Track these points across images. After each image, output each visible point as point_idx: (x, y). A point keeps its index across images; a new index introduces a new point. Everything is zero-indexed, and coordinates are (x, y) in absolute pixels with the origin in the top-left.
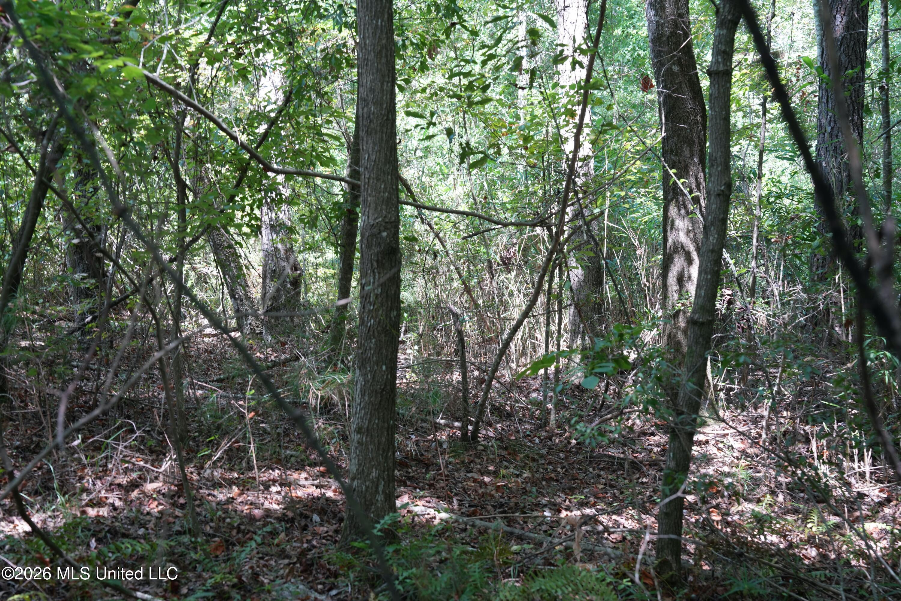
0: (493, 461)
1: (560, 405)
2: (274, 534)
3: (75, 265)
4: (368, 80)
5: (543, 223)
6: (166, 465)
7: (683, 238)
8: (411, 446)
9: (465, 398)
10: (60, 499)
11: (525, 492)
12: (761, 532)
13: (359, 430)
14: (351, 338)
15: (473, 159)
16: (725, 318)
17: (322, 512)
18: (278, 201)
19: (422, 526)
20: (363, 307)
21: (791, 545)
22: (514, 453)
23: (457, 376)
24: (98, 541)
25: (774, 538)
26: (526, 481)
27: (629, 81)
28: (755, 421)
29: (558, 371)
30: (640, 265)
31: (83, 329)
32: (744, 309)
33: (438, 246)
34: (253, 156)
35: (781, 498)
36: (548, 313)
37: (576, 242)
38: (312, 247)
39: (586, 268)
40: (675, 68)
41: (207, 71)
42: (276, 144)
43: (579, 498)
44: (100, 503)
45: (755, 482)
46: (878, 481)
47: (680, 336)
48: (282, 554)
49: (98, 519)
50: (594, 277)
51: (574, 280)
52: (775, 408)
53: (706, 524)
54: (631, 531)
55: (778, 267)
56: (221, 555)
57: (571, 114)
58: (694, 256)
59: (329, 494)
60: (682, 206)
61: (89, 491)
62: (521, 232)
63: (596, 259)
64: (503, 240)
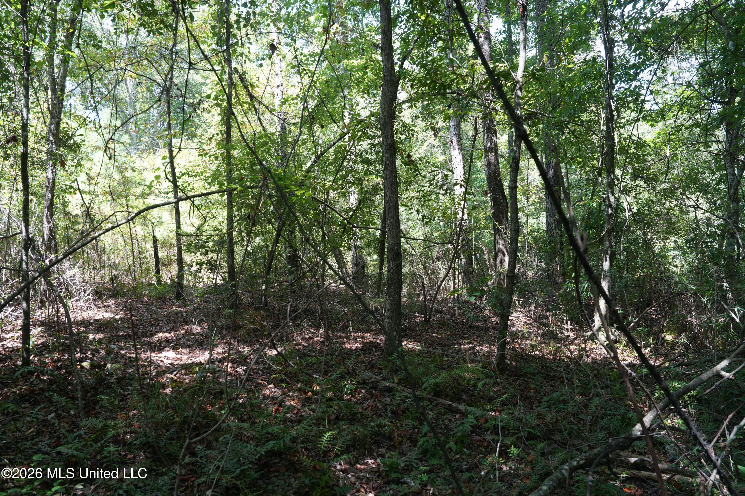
0: (436, 329)
1: (459, 308)
2: (359, 355)
3: (288, 263)
4: (388, 194)
5: (451, 243)
6: (321, 331)
7: (501, 247)
8: (406, 324)
9: (425, 307)
10: (286, 343)
11: (448, 339)
12: (533, 350)
13: (388, 318)
14: (384, 286)
15: (426, 220)
16: (518, 274)
17: (376, 347)
18: (357, 239)
19: (412, 352)
20: (389, 274)
21: (543, 355)
22: (443, 326)
23: (422, 299)
24: (300, 357)
25: (537, 353)
26: (448, 335)
27: (479, 193)
28: (529, 312)
29: (458, 296)
30: (486, 257)
31: (292, 285)
32: (525, 271)
33: (414, 253)
34: (348, 222)
35: (539, 338)
36: (454, 275)
37: (463, 249)
38: (369, 254)
39: (466, 259)
40: (496, 187)
41: (332, 194)
42: (356, 218)
43: (467, 341)
44: (299, 344)
45: (530, 333)
46: (573, 331)
47: (502, 282)
48: (363, 362)
49: (299, 350)
50: (470, 262)
51: (463, 263)
52: (536, 307)
53: (513, 349)
54: (487, 352)
55: (535, 257)
56: (341, 363)
57: (460, 204)
58: (506, 253)
59: (378, 341)
60: (500, 235)
61: (296, 341)
62: (443, 246)
63: (470, 255)
64: (437, 249)
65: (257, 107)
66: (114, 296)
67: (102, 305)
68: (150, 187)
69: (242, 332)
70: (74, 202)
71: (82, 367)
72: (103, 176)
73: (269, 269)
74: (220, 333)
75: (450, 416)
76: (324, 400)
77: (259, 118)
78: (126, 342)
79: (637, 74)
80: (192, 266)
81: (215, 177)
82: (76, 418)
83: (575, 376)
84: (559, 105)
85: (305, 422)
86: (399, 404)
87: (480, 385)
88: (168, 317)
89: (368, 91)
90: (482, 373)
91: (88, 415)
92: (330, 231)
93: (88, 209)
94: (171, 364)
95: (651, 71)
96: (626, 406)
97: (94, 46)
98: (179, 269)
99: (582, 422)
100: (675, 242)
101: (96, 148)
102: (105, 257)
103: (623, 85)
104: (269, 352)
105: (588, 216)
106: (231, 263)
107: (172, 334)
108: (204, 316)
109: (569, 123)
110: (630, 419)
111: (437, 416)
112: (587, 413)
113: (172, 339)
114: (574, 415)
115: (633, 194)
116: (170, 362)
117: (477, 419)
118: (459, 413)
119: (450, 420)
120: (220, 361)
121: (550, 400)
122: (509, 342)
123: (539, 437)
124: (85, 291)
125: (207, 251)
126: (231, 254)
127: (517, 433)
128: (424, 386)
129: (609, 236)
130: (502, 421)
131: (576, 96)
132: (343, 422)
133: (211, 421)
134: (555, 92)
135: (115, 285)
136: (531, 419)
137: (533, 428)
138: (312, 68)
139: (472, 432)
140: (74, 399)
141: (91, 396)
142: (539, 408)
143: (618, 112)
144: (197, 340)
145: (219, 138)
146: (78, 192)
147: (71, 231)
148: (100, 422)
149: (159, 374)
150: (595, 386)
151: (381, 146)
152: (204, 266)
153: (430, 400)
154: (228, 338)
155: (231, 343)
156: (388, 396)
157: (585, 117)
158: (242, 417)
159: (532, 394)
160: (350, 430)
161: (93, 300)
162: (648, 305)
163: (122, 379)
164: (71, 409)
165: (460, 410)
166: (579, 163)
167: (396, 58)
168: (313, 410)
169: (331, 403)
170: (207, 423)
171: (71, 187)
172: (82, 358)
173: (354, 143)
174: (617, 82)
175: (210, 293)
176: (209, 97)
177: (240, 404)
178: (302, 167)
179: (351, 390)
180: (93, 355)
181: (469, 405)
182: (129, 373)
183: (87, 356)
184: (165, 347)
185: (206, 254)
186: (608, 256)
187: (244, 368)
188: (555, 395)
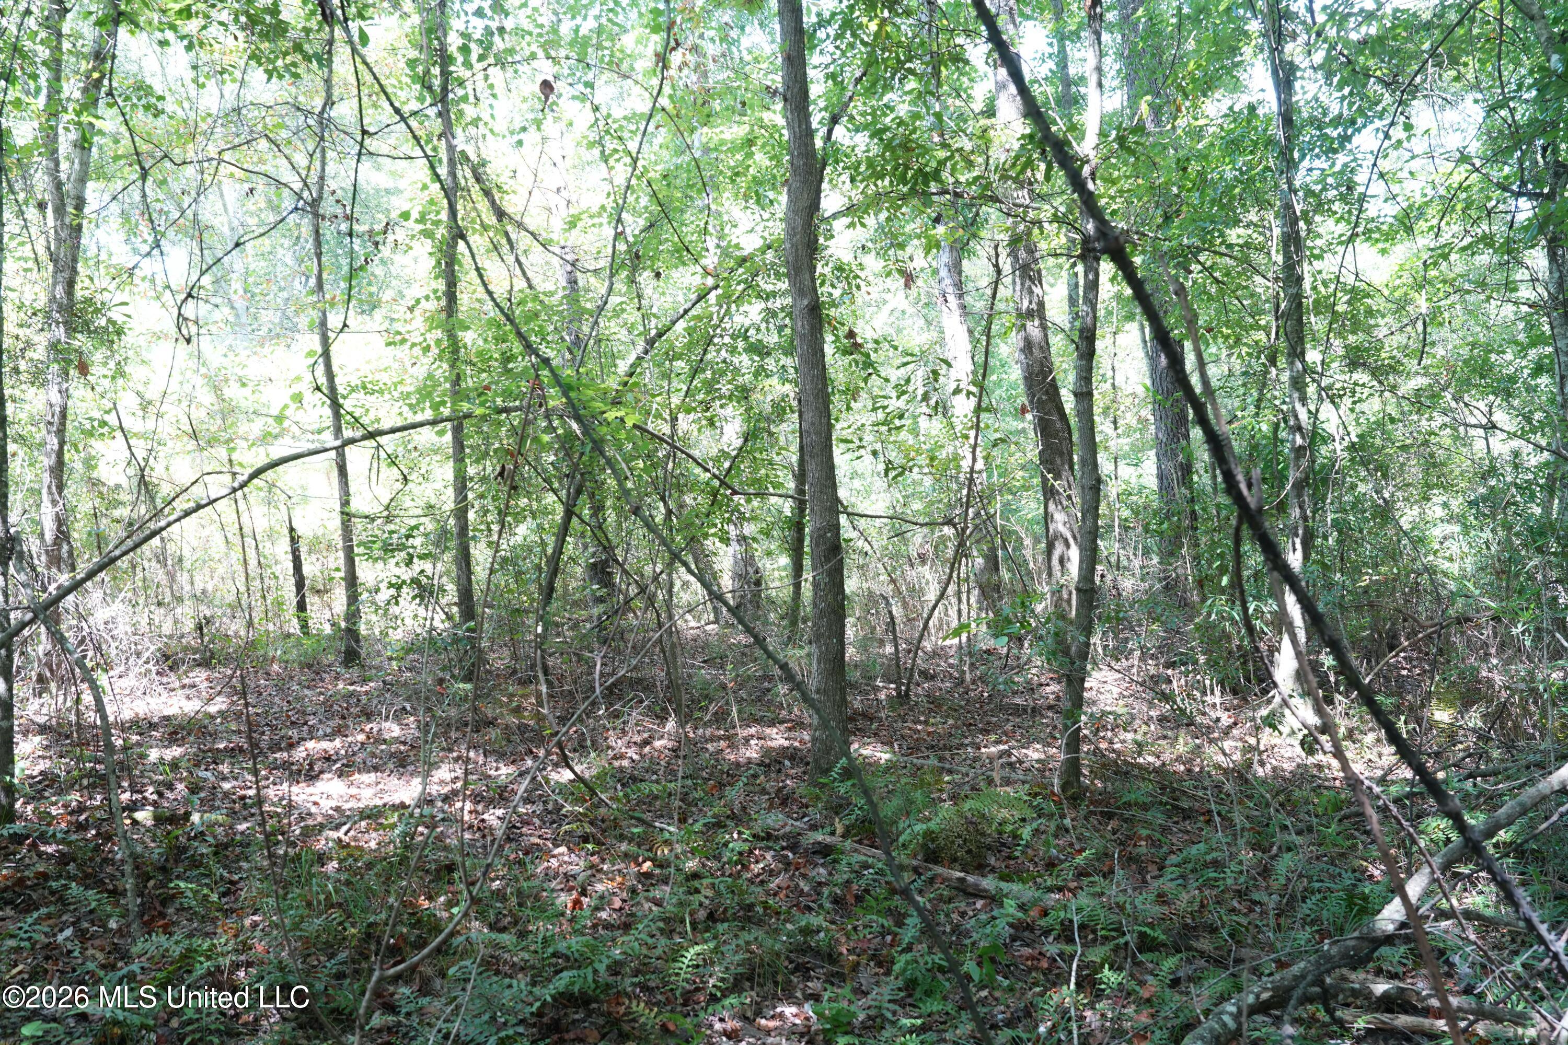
0: (923, 713)
1: (973, 667)
2: (755, 776)
3: (592, 579)
4: (808, 416)
5: (949, 522)
6: (671, 725)
7: (1061, 528)
8: (857, 705)
9: (898, 666)
10: (593, 755)
11: (950, 735)
12: (1140, 754)
14: (805, 622)
15: (893, 473)
16: (1101, 587)
17: (792, 758)
18: (742, 518)
19: (870, 764)
20: (815, 595)
21: (1164, 764)
22: (939, 706)
23: (889, 649)
24: (623, 785)
25: (1151, 759)
26: (952, 727)
29: (969, 639)
30: (1028, 553)
31: (600, 627)
32: (1115, 580)
33: (867, 548)
34: (723, 483)
35: (1153, 727)
36: (959, 593)
37: (977, 536)
38: (769, 554)
39: (985, 557)
40: (1045, 397)
41: (684, 423)
42: (738, 475)
43: (993, 737)
44: (622, 757)
45: (1133, 717)
46: (1227, 710)
47: (1065, 605)
48: (764, 791)
49: (621, 769)
50: (993, 563)
51: (977, 566)
52: (1142, 659)
53: (1097, 751)
54: (1038, 761)
55: (1135, 548)
56: (716, 794)
57: (967, 437)
58: (1071, 541)
59: (796, 744)
60: (1058, 503)
61: (613, 748)
62: (933, 532)
63: (993, 549)
64: (918, 539)
65: (513, 236)
66: (205, 663)
67: (177, 684)
68: (279, 418)
69: (493, 733)
70: (110, 457)
71: (135, 822)
72: (176, 397)
73: (549, 592)
74: (446, 734)
75: (963, 904)
76: (680, 878)
77: (518, 260)
78: (233, 764)
79: (1346, 138)
80: (377, 591)
81: (425, 392)
82: (122, 936)
83: (1236, 808)
84: (1178, 212)
85: (640, 926)
86: (849, 882)
87: (1026, 833)
88: (328, 706)
89: (757, 192)
90: (1030, 806)
91: (148, 928)
92: (681, 506)
93: (142, 470)
94: (337, 809)
95: (1377, 130)
96: (1354, 871)
97: (147, 107)
98: (349, 597)
99: (1258, 909)
100: (1445, 505)
101: (159, 336)
102: (183, 578)
103: (1317, 163)
104: (554, 776)
105: (1251, 455)
106: (464, 581)
107: (338, 743)
108: (408, 699)
109: (1200, 250)
110: (1365, 898)
111: (934, 906)
112: (1267, 888)
113: (337, 753)
114: (1239, 894)
115: (1347, 401)
116: (334, 804)
117: (1022, 907)
118: (982, 897)
119: (963, 914)
120: (446, 799)
121: (1186, 861)
122: (1086, 736)
123: (1164, 945)
124: (139, 655)
125: (411, 557)
126: (464, 560)
127: (1114, 938)
128: (901, 840)
129: (1299, 495)
130: (1079, 910)
131: (1215, 190)
132: (726, 925)
133: (430, 931)
134: (1169, 183)
135: (206, 639)
136: (1145, 903)
137: (1151, 925)
138: (633, 146)
139: (1014, 939)
140: (116, 893)
141: (155, 887)
142: (1161, 880)
143: (1309, 223)
144: (392, 755)
145: (432, 305)
146: (118, 434)
147: (104, 521)
148: (177, 943)
149: (308, 832)
150: (1285, 828)
151: (789, 315)
152: (405, 590)
153: (916, 870)
154: (463, 748)
155: (468, 759)
156: (822, 865)
157: (1235, 235)
158: (498, 921)
159: (1143, 850)
160: (741, 942)
161: (158, 673)
162: (1392, 648)
163: (226, 846)
164: (109, 916)
165: (986, 891)
166: (1227, 337)
167: (817, 118)
168: (658, 903)
169: (696, 884)
170: (420, 937)
171: (103, 423)
172: (134, 802)
173: (729, 308)
174: (1303, 156)
175: (420, 651)
176: (405, 216)
177: (493, 892)
178: (615, 365)
179: (741, 854)
180: (161, 795)
181: (1003, 878)
182: (242, 833)
183: (145, 798)
184: (322, 772)
185: (409, 562)
186: (1298, 541)
187: (500, 812)
188: (1194, 850)
